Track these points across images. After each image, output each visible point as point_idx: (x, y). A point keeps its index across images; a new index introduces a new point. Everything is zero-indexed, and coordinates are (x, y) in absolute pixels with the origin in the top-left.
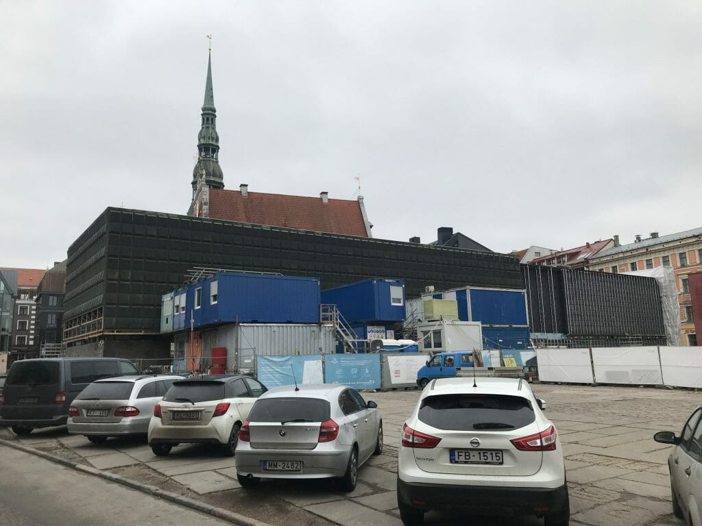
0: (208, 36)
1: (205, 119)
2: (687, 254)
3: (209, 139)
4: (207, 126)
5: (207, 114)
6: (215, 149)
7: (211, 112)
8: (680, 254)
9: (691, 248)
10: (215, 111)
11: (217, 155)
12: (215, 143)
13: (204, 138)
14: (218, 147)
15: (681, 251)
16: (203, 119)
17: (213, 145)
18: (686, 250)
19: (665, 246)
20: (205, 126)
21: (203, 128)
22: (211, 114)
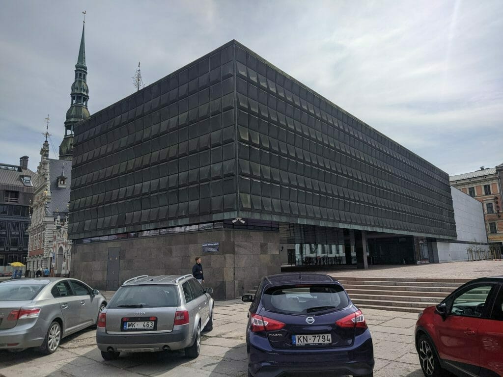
0: (83, 12)
1: (78, 75)
2: (475, 188)
3: (81, 89)
4: (80, 79)
5: (79, 70)
6: (86, 98)
7: (83, 69)
8: (469, 188)
9: (478, 184)
10: (86, 69)
11: (86, 104)
12: (85, 94)
13: (77, 89)
14: (88, 96)
15: (471, 186)
16: (76, 75)
17: (84, 95)
18: (474, 185)
19: (458, 183)
20: (78, 79)
21: (76, 81)
22: (84, 71)
